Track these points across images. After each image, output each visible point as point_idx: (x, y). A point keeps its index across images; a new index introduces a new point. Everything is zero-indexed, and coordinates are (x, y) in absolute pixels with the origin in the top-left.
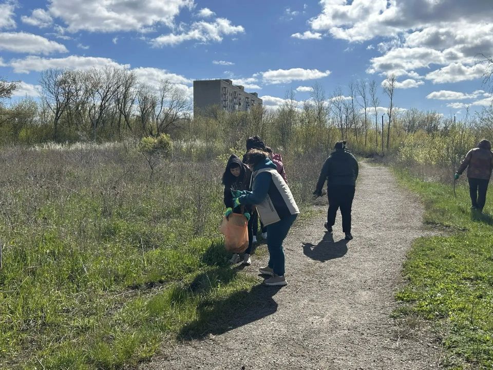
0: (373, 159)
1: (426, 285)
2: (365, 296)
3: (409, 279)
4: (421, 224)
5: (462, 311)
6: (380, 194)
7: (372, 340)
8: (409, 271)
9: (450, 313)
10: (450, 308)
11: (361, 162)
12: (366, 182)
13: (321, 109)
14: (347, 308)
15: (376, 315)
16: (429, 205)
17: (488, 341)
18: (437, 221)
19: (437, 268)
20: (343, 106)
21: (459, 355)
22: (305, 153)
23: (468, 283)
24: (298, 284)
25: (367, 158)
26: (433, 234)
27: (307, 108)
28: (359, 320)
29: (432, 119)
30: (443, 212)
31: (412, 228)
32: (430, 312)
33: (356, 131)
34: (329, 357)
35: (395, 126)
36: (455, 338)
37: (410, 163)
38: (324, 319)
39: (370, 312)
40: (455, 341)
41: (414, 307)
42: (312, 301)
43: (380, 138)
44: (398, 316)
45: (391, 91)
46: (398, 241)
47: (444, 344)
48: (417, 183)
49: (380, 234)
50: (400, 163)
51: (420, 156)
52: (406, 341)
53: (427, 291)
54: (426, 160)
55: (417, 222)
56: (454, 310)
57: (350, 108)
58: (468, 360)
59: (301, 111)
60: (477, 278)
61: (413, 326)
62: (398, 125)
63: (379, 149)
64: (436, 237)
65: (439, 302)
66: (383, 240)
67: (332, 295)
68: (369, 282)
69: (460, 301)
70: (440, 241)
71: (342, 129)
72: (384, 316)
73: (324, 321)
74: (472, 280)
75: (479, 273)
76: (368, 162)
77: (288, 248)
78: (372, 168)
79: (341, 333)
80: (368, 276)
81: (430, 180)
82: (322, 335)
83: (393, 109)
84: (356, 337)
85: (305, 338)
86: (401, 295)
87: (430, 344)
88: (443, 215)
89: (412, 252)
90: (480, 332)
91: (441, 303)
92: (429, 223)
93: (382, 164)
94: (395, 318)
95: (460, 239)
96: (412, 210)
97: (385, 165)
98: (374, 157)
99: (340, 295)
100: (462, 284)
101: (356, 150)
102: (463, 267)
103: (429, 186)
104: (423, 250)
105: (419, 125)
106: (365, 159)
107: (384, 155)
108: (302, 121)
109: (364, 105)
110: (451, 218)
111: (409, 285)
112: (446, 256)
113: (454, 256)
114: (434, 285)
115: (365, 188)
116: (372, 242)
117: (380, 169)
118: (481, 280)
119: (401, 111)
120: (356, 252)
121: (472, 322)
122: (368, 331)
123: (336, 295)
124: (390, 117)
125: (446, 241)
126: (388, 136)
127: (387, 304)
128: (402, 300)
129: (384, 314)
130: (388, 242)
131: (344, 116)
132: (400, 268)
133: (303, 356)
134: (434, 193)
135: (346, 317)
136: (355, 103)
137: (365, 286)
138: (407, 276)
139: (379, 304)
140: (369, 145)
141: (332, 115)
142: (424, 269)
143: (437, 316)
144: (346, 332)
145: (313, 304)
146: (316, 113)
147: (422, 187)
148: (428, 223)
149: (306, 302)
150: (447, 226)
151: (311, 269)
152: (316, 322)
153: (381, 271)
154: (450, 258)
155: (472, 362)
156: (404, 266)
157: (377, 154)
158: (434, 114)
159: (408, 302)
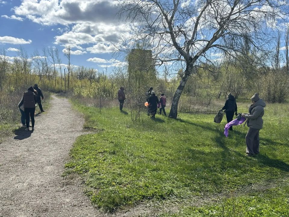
0: (59, 94)
1: (80, 158)
2: (49, 168)
3: (73, 157)
4: (82, 129)
5: (95, 167)
6: (62, 114)
7: (51, 189)
8: (73, 153)
9: (90, 169)
10: (90, 167)
11: (52, 96)
12: (55, 107)
13: (25, 63)
14: (38, 176)
15: (54, 177)
16: (87, 118)
17: (104, 178)
18: (90, 127)
19: (87, 149)
20: (40, 62)
21: (92, 187)
22: (15, 90)
23: (100, 155)
24: (9, 168)
25: (56, 93)
26: (88, 133)
27: (16, 61)
28: (45, 181)
29: (92, 72)
30: (93, 122)
31: (77, 131)
32: (81, 170)
33: (49, 77)
34: (26, 202)
35: (72, 75)
36: (91, 180)
37: (79, 96)
38: (24, 184)
39: (51, 176)
40: (91, 181)
41: (74, 170)
42: (18, 176)
43: (63, 82)
44: (65, 175)
45: (69, 56)
46: (69, 138)
47: (86, 184)
48: (82, 107)
49: (60, 136)
50: (74, 96)
51: (85, 93)
52: (68, 186)
53: (80, 161)
54: (88, 95)
55: (80, 128)
56: (92, 168)
57: (45, 64)
58: (95, 188)
59: (12, 63)
60: (104, 152)
61: (72, 179)
62: (74, 75)
63: (63, 88)
64: (88, 135)
65: (85, 165)
66: (62, 139)
67: (30, 171)
68: (52, 161)
69: (95, 163)
70: (90, 136)
71: (40, 76)
72: (58, 176)
73: (25, 185)
74: (102, 153)
75: (106, 149)
76: (57, 96)
77: (3, 149)
78: (59, 99)
79: (33, 189)
80: (51, 158)
81: (89, 105)
82: (23, 192)
83: (71, 65)
84: (42, 189)
85: (12, 196)
86: (68, 165)
87: (79, 185)
88: (93, 123)
89: (76, 143)
90: (102, 175)
91: (86, 165)
92: (87, 128)
93: (65, 97)
94: (63, 176)
95: (99, 134)
96: (78, 122)
97: (66, 98)
98: (60, 93)
99: (35, 170)
100: (98, 155)
101: (49, 89)
102: (99, 147)
103: (88, 109)
104: (81, 142)
105: (85, 76)
106: (55, 94)
107: (66, 92)
108: (13, 69)
109: (53, 63)
110: (97, 124)
111: (72, 160)
112: (92, 143)
113: (96, 143)
114: (85, 158)
115: (53, 111)
116: (55, 141)
117: (63, 100)
118: (106, 152)
119: (75, 67)
120: (46, 147)
121: (99, 172)
122: (49, 185)
123: (32, 171)
124: (69, 70)
125: (93, 136)
126: (68, 81)
127: (61, 170)
128: (68, 167)
129: (58, 175)
130: (64, 140)
131: (41, 68)
132: (69, 152)
133: (11, 204)
134: (90, 112)
135: (37, 181)
136: (47, 61)
137: (50, 164)
138: (72, 155)
139: (56, 171)
140: (57, 86)
141: (33, 67)
142: (81, 151)
143: (84, 171)
144: (37, 188)
145: (18, 177)
146: (23, 65)
147: (85, 109)
148: (85, 128)
149: (14, 177)
150: (95, 129)
151: (18, 159)
152: (19, 186)
153: (59, 155)
154: (94, 144)
155: (97, 188)
156: (71, 151)
157: (62, 91)
158: (93, 70)
159: (71, 167)
